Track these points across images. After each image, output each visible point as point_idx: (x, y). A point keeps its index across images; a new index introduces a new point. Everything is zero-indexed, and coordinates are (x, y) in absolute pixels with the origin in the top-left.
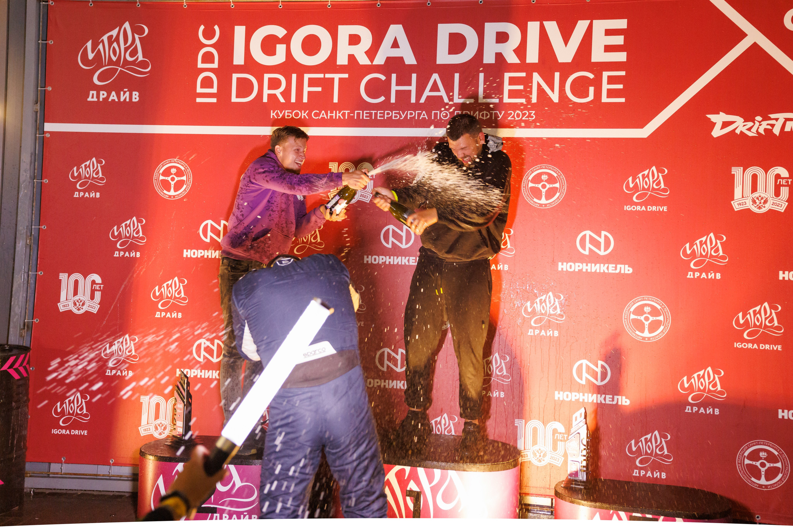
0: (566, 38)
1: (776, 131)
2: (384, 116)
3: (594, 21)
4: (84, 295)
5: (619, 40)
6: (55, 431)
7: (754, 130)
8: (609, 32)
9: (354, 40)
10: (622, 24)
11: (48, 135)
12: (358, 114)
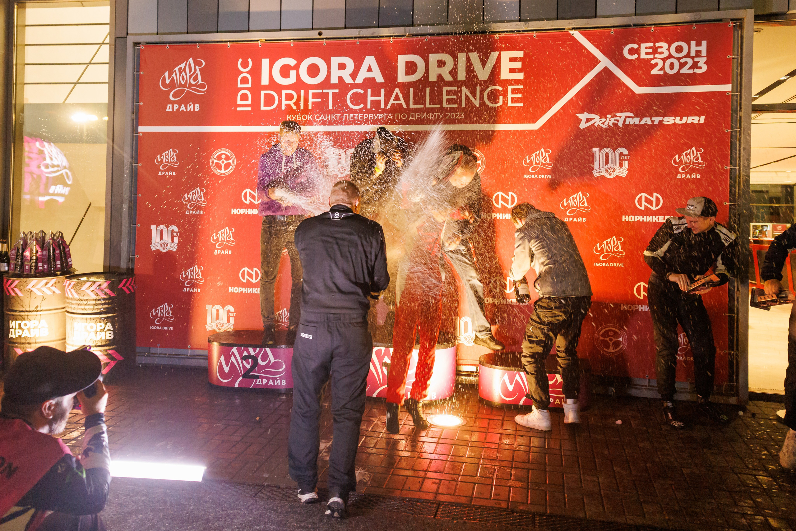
0: (484, 63)
1: (620, 124)
2: (363, 118)
3: (502, 52)
4: (167, 239)
5: (519, 65)
6: (152, 328)
7: (606, 123)
8: (512, 60)
9: (342, 67)
10: (520, 54)
11: (141, 134)
12: (346, 117)
